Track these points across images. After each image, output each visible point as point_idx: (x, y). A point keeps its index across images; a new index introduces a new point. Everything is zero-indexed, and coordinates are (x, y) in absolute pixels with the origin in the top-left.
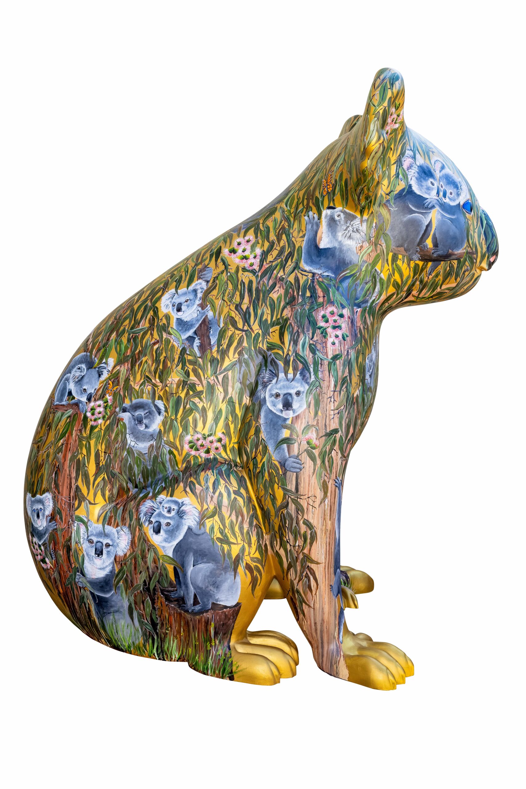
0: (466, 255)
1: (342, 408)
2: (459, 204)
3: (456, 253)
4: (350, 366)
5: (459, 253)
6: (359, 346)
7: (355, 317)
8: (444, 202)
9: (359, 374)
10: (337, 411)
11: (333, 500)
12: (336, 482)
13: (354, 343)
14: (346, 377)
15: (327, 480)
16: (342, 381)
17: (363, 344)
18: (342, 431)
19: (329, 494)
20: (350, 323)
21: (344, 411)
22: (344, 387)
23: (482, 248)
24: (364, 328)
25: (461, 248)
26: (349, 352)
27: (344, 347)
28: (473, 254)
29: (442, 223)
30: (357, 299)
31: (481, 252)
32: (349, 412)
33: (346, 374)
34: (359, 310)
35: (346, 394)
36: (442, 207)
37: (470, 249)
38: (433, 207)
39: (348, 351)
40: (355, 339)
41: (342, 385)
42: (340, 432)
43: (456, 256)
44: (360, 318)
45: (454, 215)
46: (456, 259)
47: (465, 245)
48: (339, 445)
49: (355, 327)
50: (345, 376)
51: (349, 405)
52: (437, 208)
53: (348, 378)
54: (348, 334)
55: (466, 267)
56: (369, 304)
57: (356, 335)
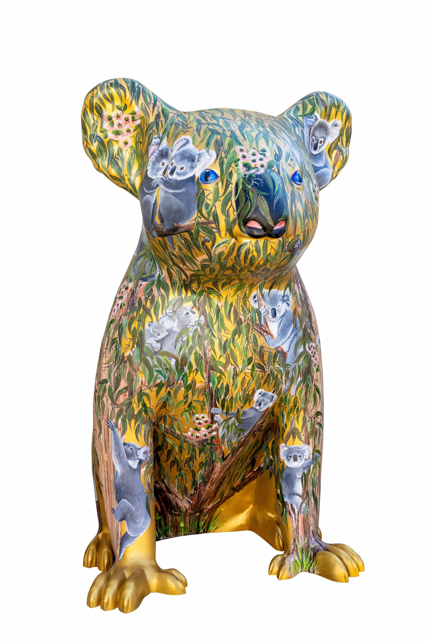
0: (197, 226)
1: (112, 363)
2: (194, 176)
3: (182, 225)
4: (120, 330)
5: (187, 225)
6: (135, 314)
7: (138, 289)
8: (170, 179)
9: (131, 338)
10: (107, 365)
11: (107, 437)
12: (108, 423)
13: (128, 311)
14: (116, 338)
15: (101, 419)
16: (112, 341)
17: (141, 312)
18: (110, 382)
19: (103, 431)
20: (130, 294)
21: (113, 366)
22: (114, 346)
23: (228, 216)
24: (146, 299)
25: (188, 219)
26: (122, 318)
27: (119, 314)
28: (210, 223)
29: (166, 199)
30: (145, 274)
31: (227, 221)
32: (118, 368)
33: (116, 335)
34: (144, 283)
35: (115, 352)
36: (166, 184)
37: (203, 219)
38: (158, 185)
39: (121, 317)
40: (131, 308)
41: (112, 344)
42: (109, 383)
43: (184, 229)
44: (143, 290)
45: (180, 188)
46: (186, 232)
47: (195, 216)
48: (109, 393)
49: (134, 298)
50: (114, 337)
51: (118, 362)
52: (162, 186)
53: (118, 339)
54: (125, 303)
55: (202, 239)
56: (156, 278)
57: (133, 304)
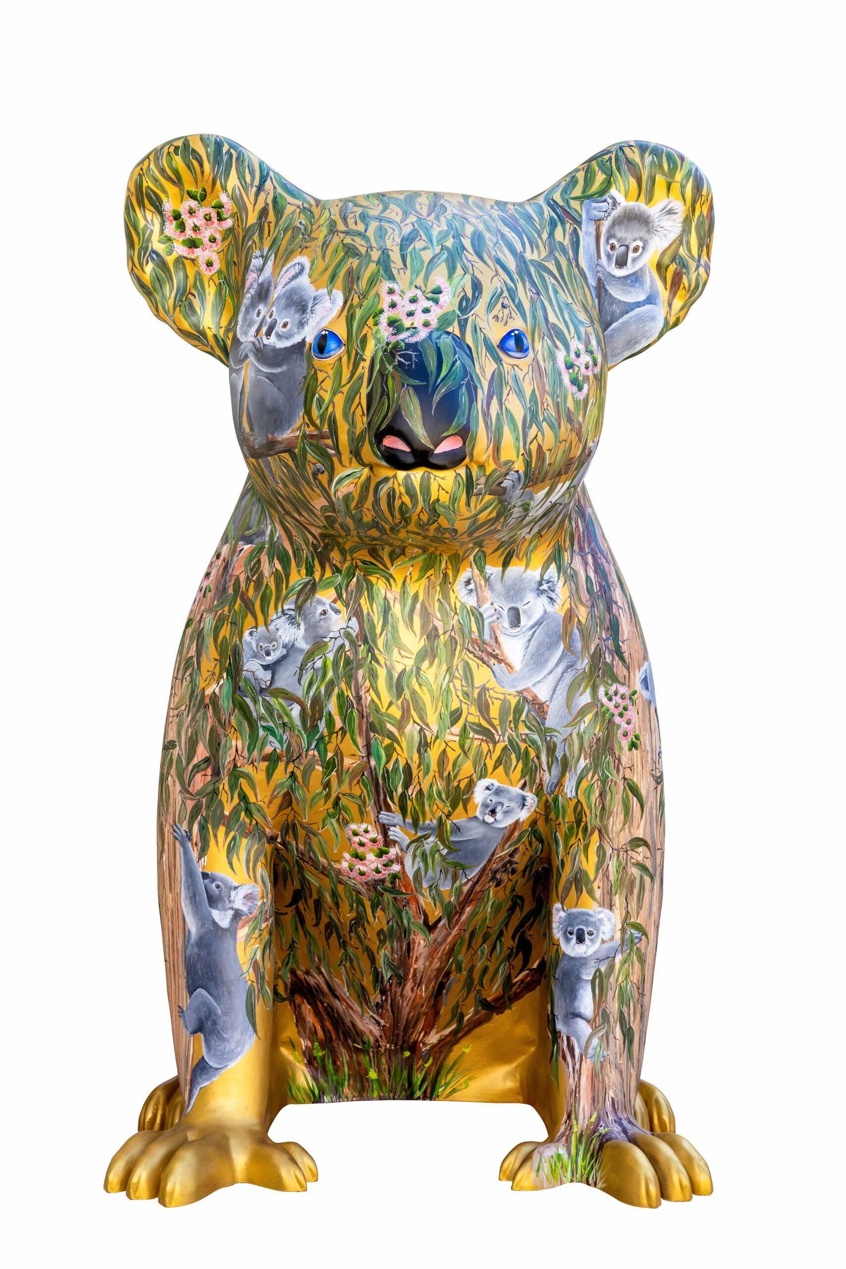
0: (303, 441)
1: (183, 708)
2: (304, 341)
3: (279, 439)
4: (200, 641)
5: (287, 439)
6: (226, 609)
7: (235, 559)
8: (265, 345)
9: (218, 658)
10: (176, 712)
11: (172, 859)
12: (175, 831)
13: (215, 603)
14: (192, 657)
15: (164, 823)
16: (185, 664)
17: (237, 607)
18: (180, 746)
19: (166, 847)
20: (221, 569)
21: (185, 713)
22: (188, 674)
23: (353, 424)
24: (248, 579)
25: (289, 428)
26: (204, 616)
27: (200, 608)
28: (323, 437)
29: (257, 384)
30: (249, 528)
31: (350, 433)
32: (193, 719)
33: (193, 652)
34: (246, 547)
35: (190, 686)
36: (259, 355)
37: (312, 428)
38: (246, 356)
39: (202, 615)
40: (221, 596)
41: (186, 669)
42: (178, 748)
43: (283, 445)
44: (243, 563)
45: (279, 365)
46: (286, 451)
47: (299, 422)
48: (177, 769)
49: (228, 577)
50: (189, 655)
51: (194, 705)
52: (252, 358)
53: (195, 659)
54: (212, 587)
55: (312, 467)
56: (267, 538)
57: (225, 589)
